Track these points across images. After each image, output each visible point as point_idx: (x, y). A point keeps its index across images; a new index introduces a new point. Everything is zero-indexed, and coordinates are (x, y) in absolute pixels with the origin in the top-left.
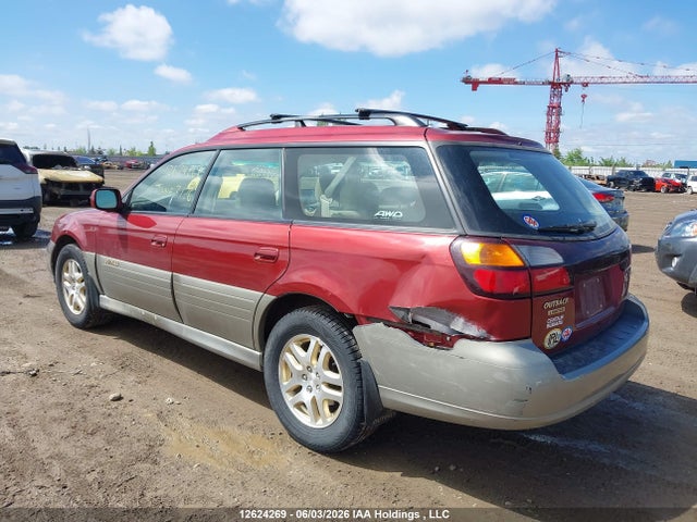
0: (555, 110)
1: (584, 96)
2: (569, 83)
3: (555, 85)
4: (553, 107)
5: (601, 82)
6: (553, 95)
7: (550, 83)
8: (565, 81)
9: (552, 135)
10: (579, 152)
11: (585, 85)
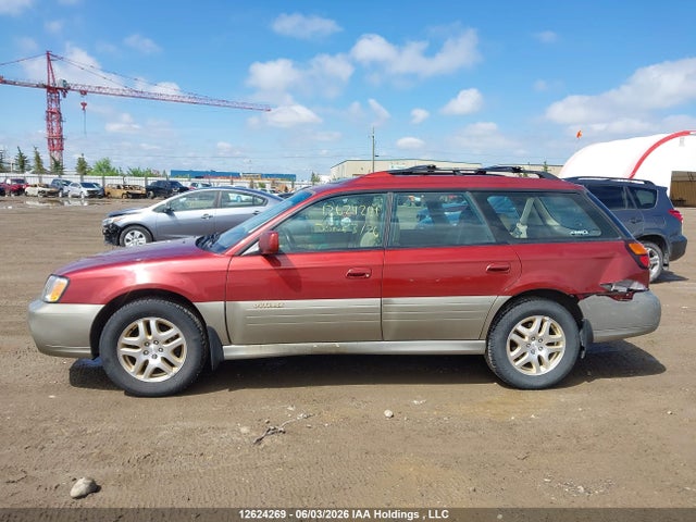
0: (54, 116)
1: (84, 105)
2: (66, 89)
3: (51, 89)
4: (52, 113)
5: (99, 91)
6: (50, 100)
7: (45, 87)
8: (61, 86)
9: (55, 142)
10: (107, 162)
11: (84, 93)
